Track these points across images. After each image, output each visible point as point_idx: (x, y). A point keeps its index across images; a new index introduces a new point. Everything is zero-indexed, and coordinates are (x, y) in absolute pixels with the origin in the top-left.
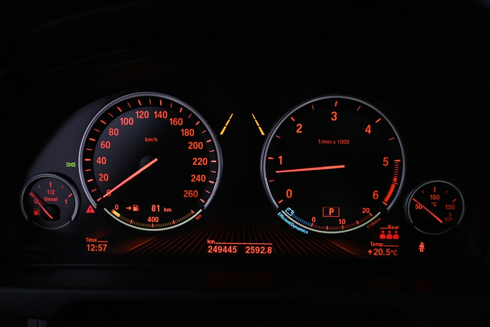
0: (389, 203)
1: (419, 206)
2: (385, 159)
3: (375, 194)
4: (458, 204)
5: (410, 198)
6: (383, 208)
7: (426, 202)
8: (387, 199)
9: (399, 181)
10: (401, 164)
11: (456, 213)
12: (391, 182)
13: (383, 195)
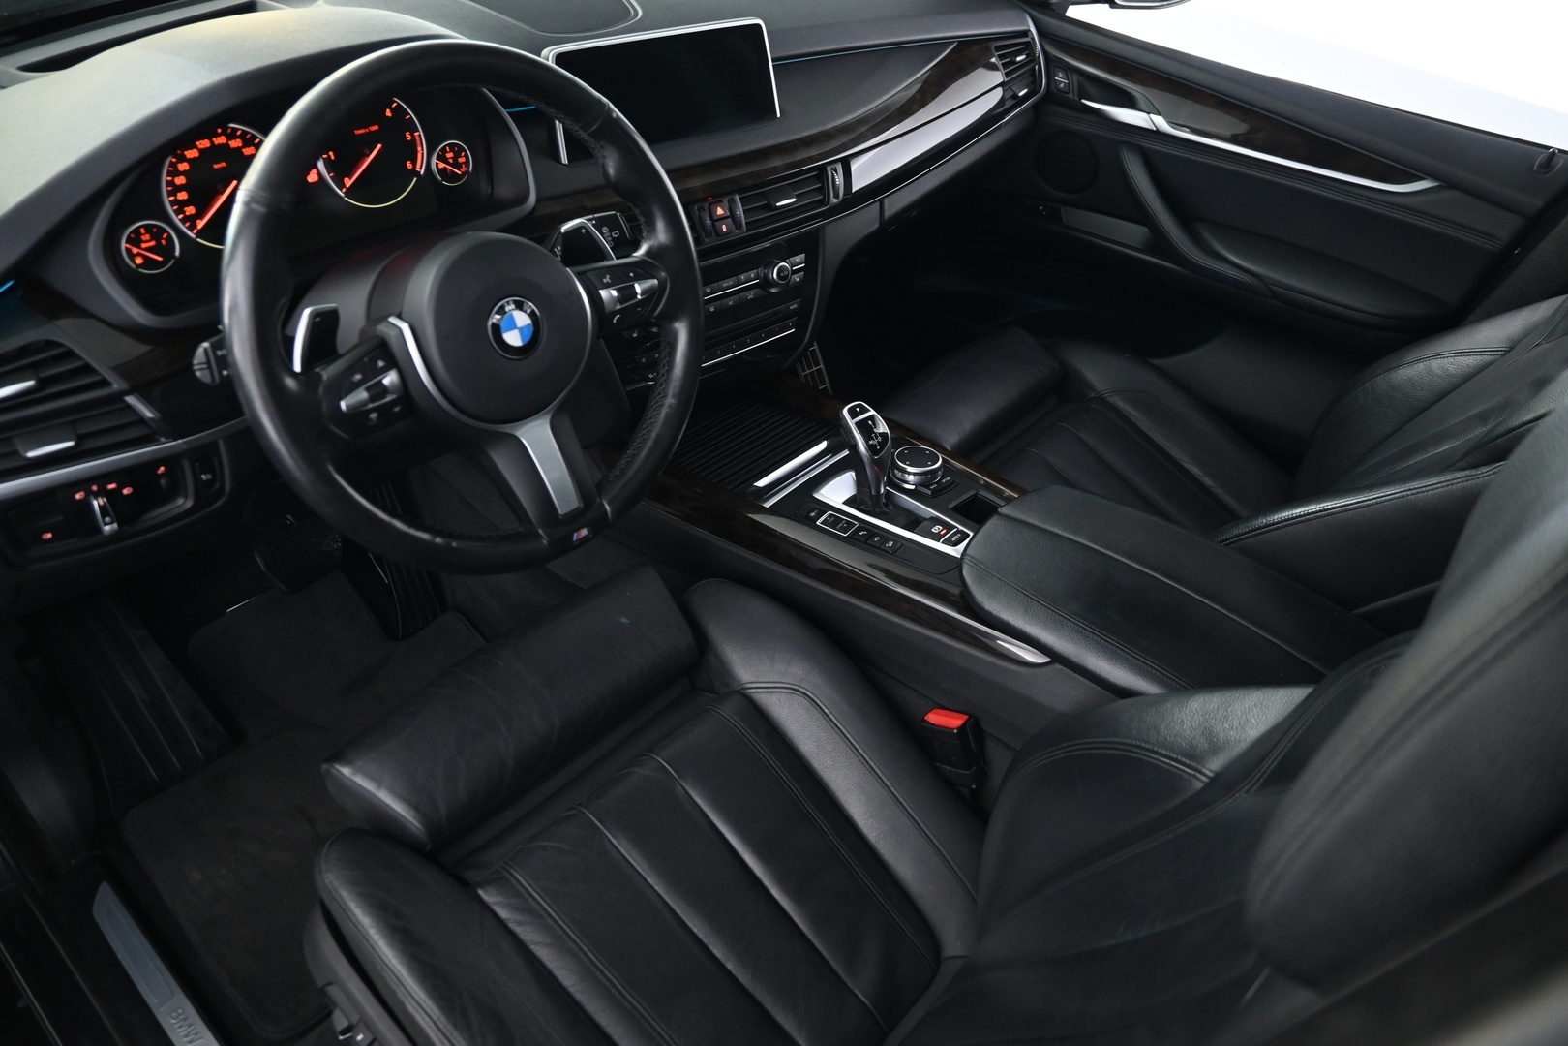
0: (421, 169)
1: (442, 165)
2: (407, 134)
3: (409, 165)
4: (466, 156)
5: (434, 160)
6: (417, 174)
7: (445, 161)
8: (418, 166)
9: (423, 150)
10: (420, 135)
11: (467, 163)
12: (417, 152)
13: (414, 163)
